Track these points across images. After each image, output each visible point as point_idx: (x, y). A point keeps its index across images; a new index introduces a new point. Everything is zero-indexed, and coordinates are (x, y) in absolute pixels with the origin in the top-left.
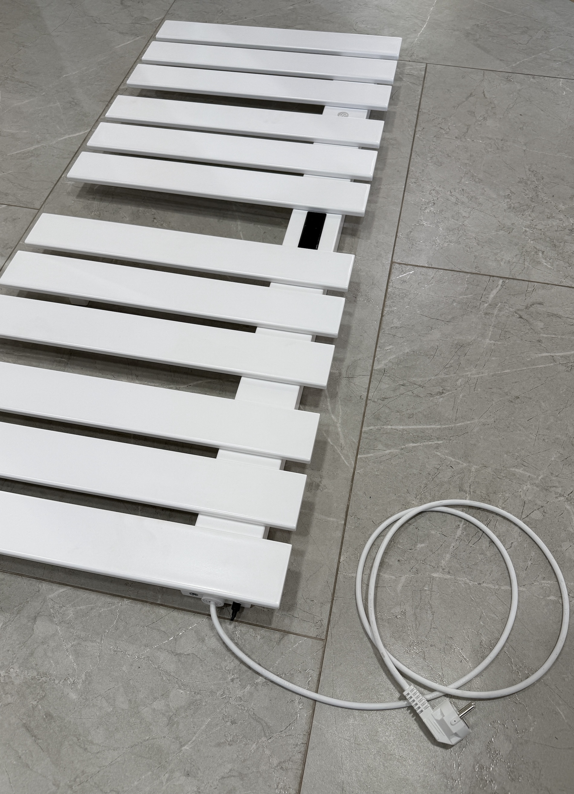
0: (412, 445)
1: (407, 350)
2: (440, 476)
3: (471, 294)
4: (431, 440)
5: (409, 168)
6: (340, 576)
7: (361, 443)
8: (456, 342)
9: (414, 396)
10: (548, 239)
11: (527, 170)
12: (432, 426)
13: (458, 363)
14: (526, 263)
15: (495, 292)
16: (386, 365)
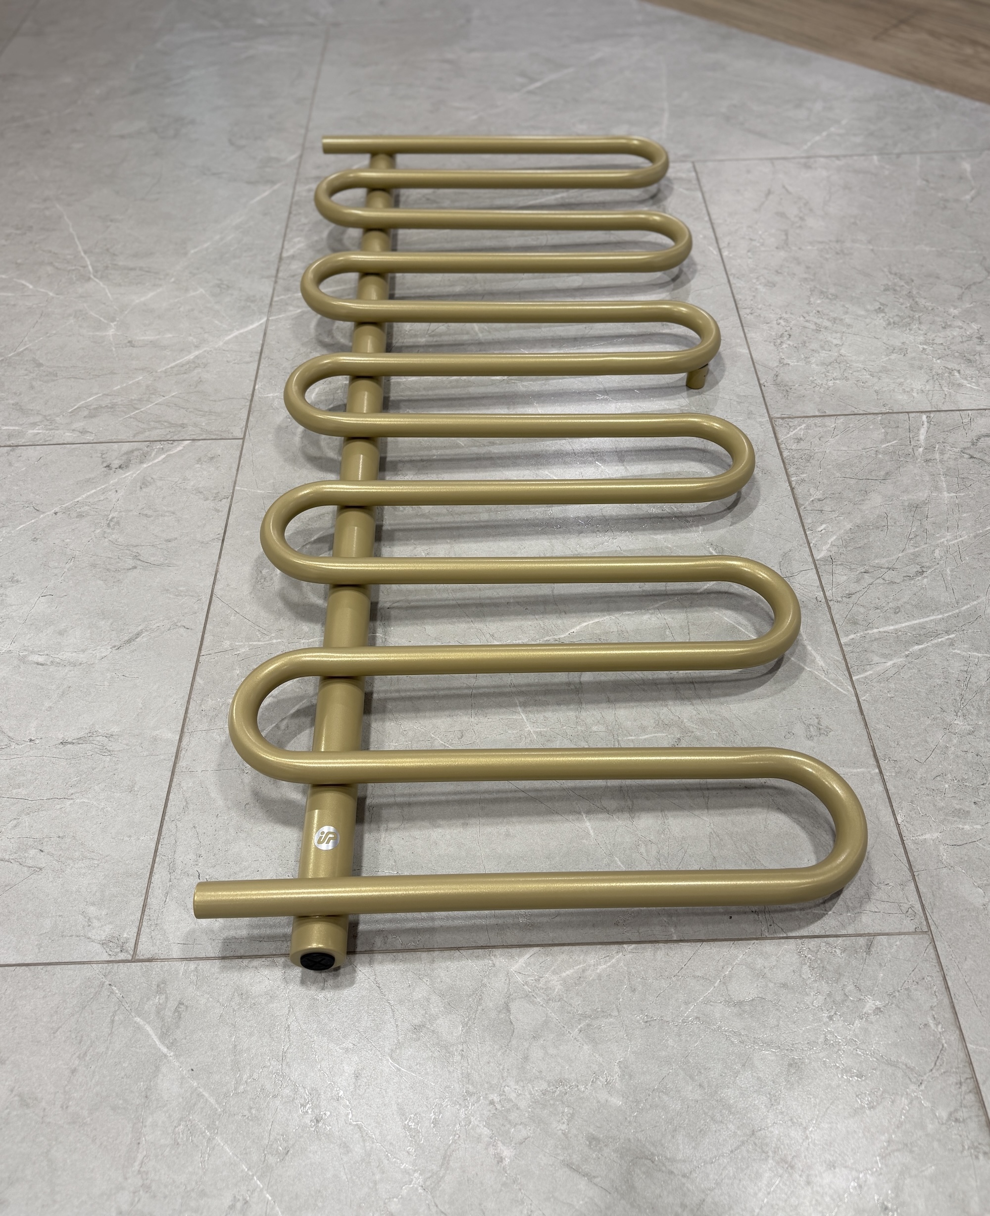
0: (917, 647)
1: (849, 526)
2: (973, 680)
3: (895, 439)
4: (939, 636)
5: (734, 297)
6: (908, 843)
7: (848, 660)
8: (906, 504)
9: (888, 584)
10: (957, 354)
11: (888, 273)
12: (932, 618)
13: (922, 530)
14: (946, 389)
15: (923, 431)
16: (830, 551)
